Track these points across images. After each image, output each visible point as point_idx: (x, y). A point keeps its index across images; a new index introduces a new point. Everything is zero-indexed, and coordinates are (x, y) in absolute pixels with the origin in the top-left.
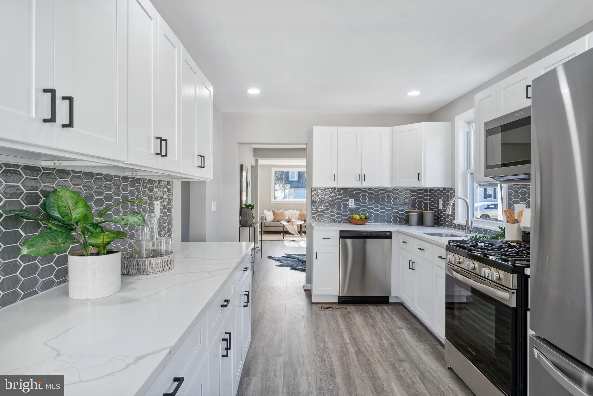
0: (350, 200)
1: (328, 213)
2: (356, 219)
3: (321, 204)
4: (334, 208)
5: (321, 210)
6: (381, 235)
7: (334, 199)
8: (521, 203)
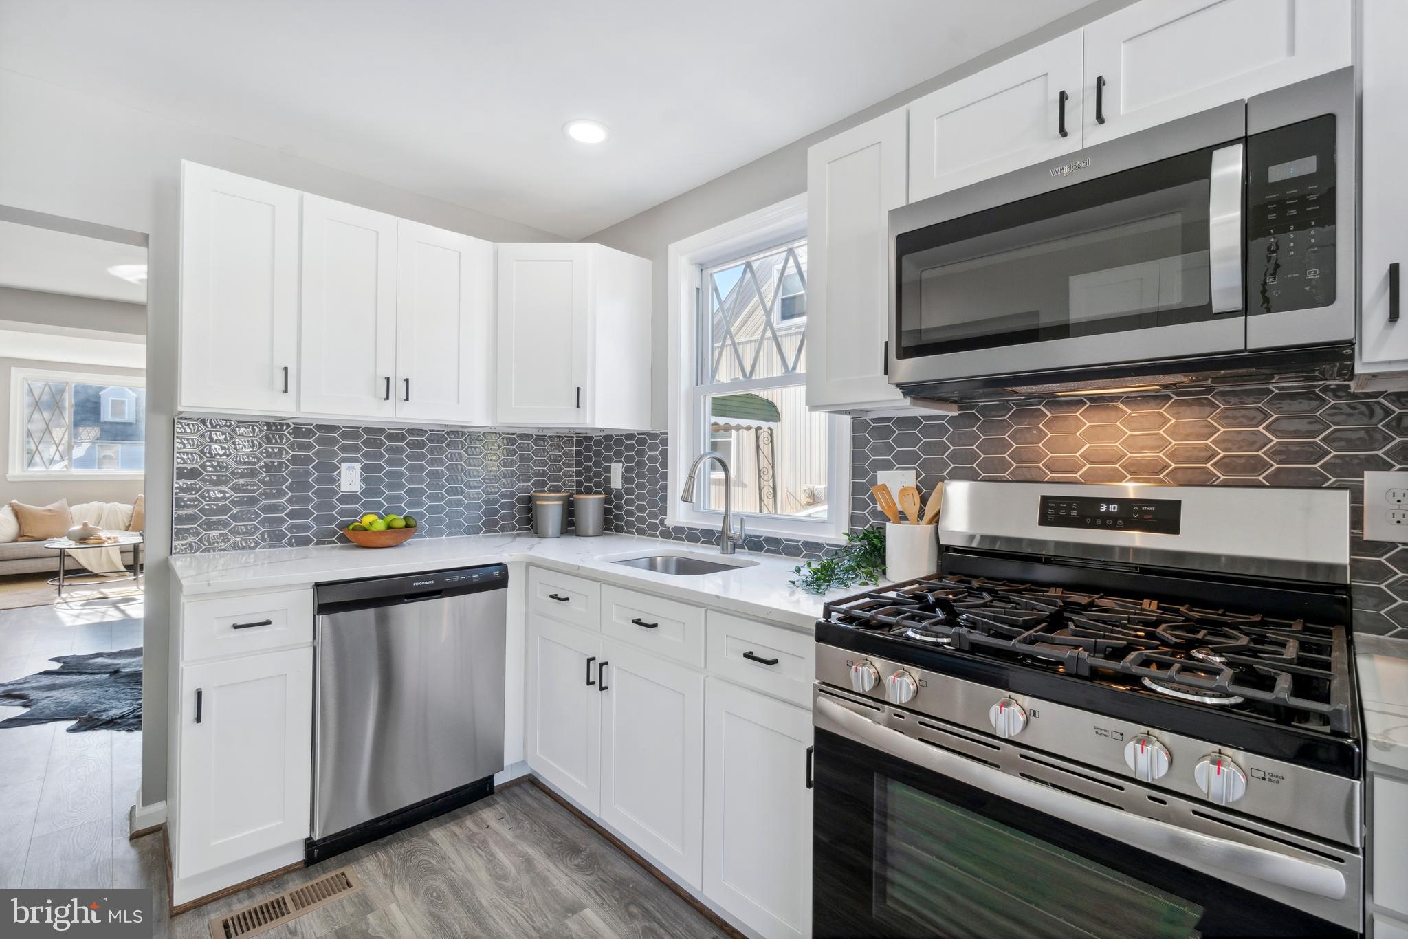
0: (344, 466)
1: (252, 514)
2: (374, 532)
3: (218, 483)
4: (280, 493)
5: (220, 503)
6: (474, 580)
7: (280, 463)
8: (897, 466)
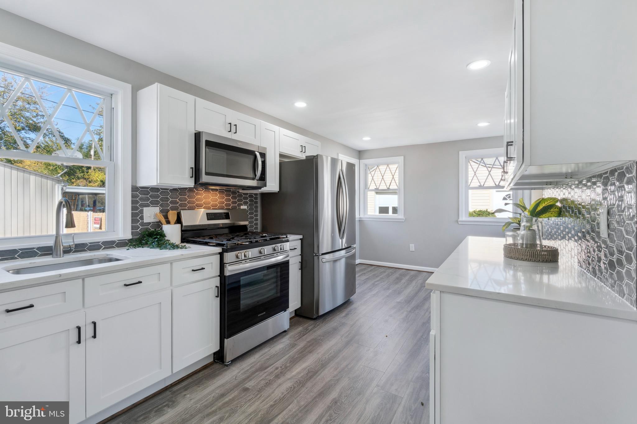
8: (151, 205)
